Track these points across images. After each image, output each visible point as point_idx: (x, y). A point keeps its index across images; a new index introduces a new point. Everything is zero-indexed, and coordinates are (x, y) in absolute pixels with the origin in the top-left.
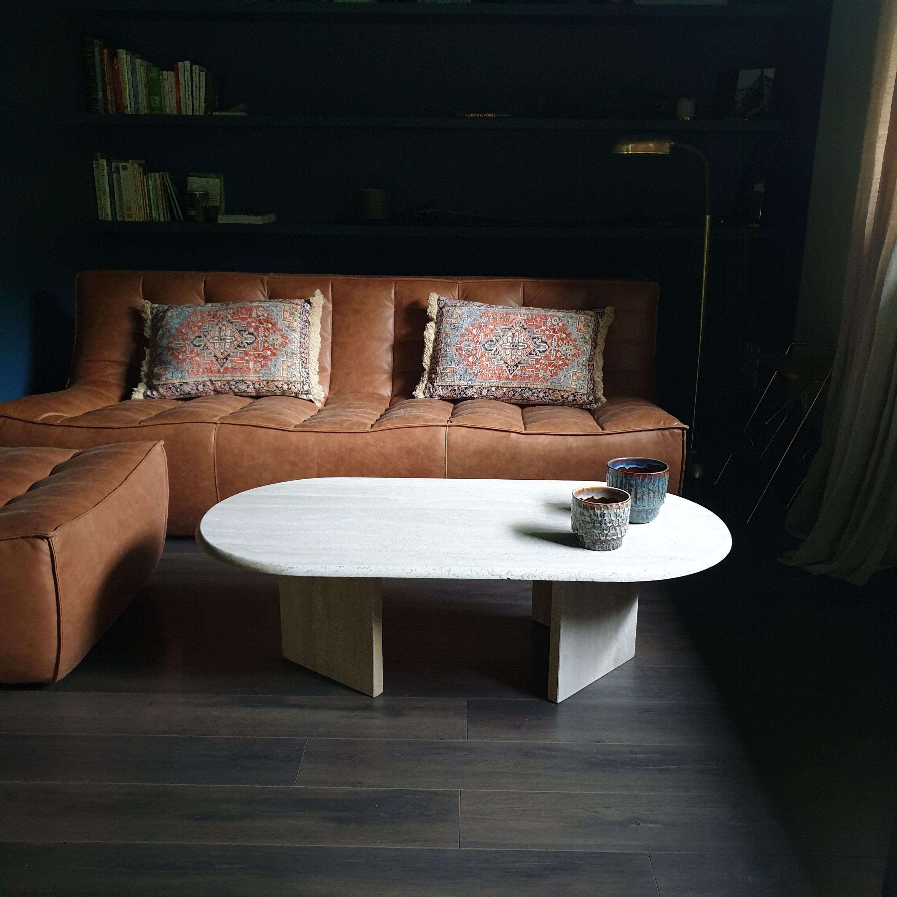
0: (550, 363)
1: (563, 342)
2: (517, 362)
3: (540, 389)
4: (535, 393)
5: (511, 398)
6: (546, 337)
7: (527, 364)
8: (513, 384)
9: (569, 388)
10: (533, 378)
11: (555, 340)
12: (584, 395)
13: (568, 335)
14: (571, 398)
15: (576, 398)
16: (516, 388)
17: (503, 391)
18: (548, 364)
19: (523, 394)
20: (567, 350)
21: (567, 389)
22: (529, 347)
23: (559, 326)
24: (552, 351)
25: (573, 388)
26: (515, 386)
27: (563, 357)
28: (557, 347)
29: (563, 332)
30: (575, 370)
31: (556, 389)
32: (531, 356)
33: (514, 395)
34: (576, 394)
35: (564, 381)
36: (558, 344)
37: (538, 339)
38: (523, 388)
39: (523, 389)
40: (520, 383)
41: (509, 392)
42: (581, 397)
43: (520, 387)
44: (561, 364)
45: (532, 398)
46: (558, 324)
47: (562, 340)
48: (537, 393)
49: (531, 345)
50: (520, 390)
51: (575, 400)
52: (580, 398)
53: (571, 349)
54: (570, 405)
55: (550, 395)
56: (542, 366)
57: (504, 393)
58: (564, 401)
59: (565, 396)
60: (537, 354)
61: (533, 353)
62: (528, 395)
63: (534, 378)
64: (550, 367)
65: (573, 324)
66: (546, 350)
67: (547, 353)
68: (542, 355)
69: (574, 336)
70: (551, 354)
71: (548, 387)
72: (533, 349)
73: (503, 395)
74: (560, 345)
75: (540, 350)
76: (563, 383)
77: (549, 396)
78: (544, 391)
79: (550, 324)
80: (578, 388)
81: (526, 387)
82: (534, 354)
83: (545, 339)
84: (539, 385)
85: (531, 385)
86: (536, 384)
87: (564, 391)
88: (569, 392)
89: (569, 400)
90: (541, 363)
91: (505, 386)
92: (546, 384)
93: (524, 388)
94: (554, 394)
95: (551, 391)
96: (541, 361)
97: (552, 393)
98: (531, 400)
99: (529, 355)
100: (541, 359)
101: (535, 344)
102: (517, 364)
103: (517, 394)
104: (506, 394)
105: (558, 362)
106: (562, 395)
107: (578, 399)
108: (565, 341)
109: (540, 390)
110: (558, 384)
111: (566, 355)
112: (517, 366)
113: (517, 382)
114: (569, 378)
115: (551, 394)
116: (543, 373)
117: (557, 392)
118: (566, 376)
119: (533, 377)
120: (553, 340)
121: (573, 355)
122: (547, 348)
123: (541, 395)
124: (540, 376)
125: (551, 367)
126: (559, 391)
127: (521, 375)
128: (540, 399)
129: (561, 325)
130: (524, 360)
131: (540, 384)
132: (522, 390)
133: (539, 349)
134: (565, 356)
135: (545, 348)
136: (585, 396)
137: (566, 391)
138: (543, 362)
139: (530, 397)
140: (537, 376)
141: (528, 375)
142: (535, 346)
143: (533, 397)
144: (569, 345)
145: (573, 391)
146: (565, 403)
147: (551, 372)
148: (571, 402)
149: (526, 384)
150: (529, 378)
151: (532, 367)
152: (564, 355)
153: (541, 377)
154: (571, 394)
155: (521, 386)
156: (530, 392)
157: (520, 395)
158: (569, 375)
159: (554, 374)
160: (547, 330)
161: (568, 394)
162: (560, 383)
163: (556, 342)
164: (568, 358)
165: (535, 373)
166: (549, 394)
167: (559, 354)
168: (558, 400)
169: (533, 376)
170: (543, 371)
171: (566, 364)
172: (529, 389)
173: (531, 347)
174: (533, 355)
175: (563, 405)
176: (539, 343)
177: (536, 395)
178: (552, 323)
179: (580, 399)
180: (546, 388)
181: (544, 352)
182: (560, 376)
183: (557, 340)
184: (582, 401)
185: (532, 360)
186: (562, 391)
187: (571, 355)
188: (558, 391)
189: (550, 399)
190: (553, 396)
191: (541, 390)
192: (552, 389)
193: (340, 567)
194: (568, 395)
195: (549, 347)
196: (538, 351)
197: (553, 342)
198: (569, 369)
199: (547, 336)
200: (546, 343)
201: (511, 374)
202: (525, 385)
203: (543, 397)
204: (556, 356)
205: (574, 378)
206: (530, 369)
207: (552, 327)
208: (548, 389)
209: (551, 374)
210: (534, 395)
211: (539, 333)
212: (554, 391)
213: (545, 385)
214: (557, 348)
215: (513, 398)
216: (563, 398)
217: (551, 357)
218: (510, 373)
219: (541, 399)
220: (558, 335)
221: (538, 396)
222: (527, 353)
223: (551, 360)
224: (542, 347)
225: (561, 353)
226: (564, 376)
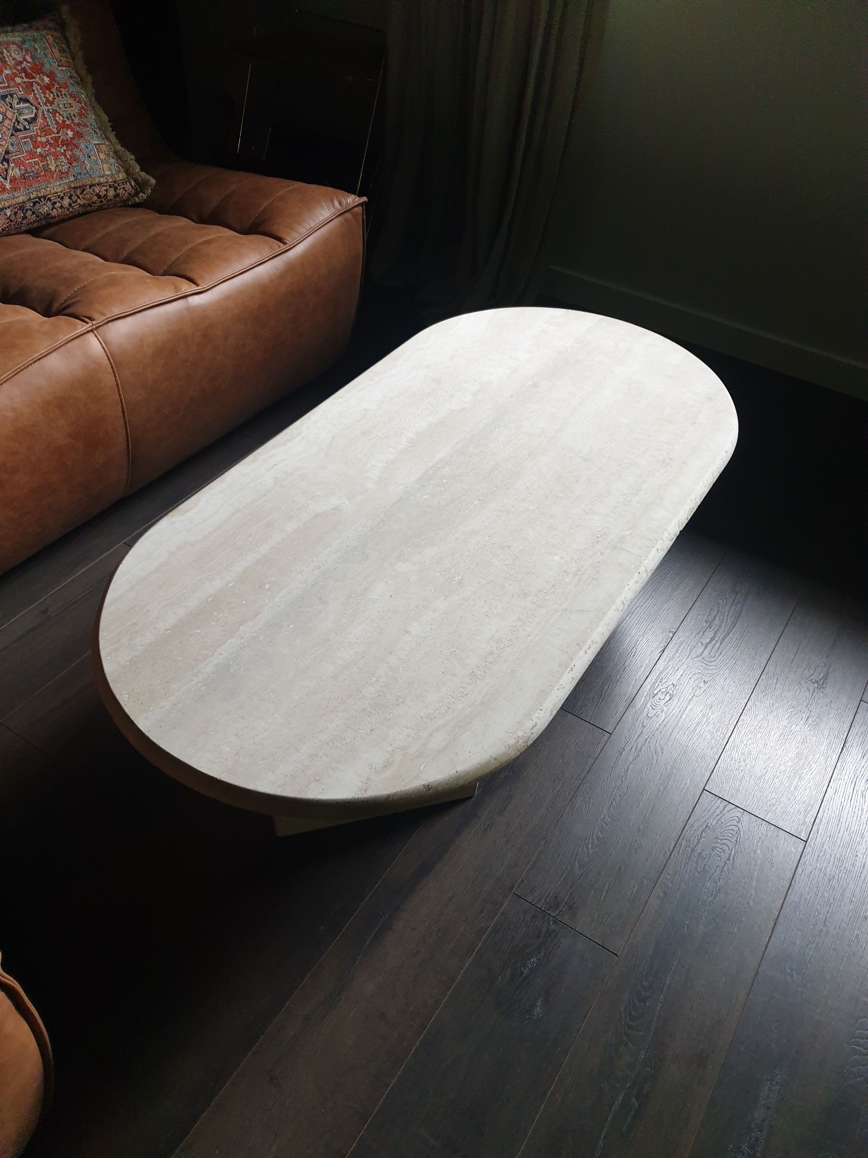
0: (56, 139)
1: (53, 93)
2: (4, 153)
3: (61, 192)
4: (56, 203)
5: (21, 223)
6: (21, 89)
7: (20, 151)
8: (16, 198)
9: (103, 176)
10: (43, 176)
11: (38, 91)
12: (126, 183)
13: (51, 75)
14: (111, 193)
15: (118, 191)
16: (24, 202)
17: (6, 215)
18: (52, 142)
19: (39, 209)
20: (66, 108)
21: (102, 180)
22: (7, 117)
23: (28, 62)
24: (46, 116)
25: (108, 175)
26: (21, 199)
27: (68, 122)
28: (49, 105)
29: (42, 73)
30: (96, 142)
31: (85, 186)
32: (21, 135)
33: (25, 217)
34: (116, 185)
35: (91, 168)
36: (47, 99)
37: (12, 95)
38: (35, 200)
39: (37, 202)
40: (27, 191)
41: (15, 214)
42: (124, 186)
43: (30, 199)
44: (71, 136)
45: (54, 213)
46: (25, 60)
47: (48, 87)
48: (59, 202)
49: (6, 111)
50: (32, 204)
51: (117, 196)
52: (124, 188)
53: (70, 104)
54: (111, 206)
55: (79, 197)
56: (46, 149)
57: (9, 218)
58: (101, 202)
59: (102, 193)
60: (27, 127)
61: (18, 127)
62: (46, 209)
63: (45, 176)
64: (58, 146)
65: (46, 53)
66: (36, 115)
67: (40, 120)
68: (35, 128)
69: (59, 76)
70: (47, 122)
71: (73, 186)
72: (15, 118)
73: (8, 223)
74: (51, 99)
75: (27, 117)
76: (92, 171)
77: (79, 200)
78: (69, 195)
79: (13, 62)
80: (114, 172)
81: (39, 195)
82: (23, 130)
83: (21, 93)
84: (56, 187)
85: (45, 189)
86: (52, 185)
87: (98, 185)
88: (105, 184)
89: (109, 198)
90: (41, 142)
91: (7, 204)
92: (67, 181)
93: (37, 200)
94: (85, 195)
95: (78, 192)
96: (39, 139)
97: (81, 194)
98: (52, 218)
99: (14, 133)
100: (38, 136)
101: (11, 107)
102: (6, 157)
103: (30, 212)
104: (13, 219)
105: (67, 134)
106: (98, 192)
107: (120, 192)
108: (54, 90)
109: (62, 194)
110: (85, 174)
111: (69, 116)
112: (7, 161)
113: (22, 190)
114: (95, 158)
115: (81, 196)
116: (53, 161)
117: (88, 190)
118: (90, 157)
119: (42, 174)
120: (36, 92)
121: (80, 115)
122: (35, 111)
123: (66, 202)
124: (53, 169)
125: (60, 146)
126: (91, 186)
127: (23, 177)
128: (66, 210)
129: (29, 59)
130: (12, 145)
131: (58, 183)
132: (35, 204)
133: (25, 117)
134: (70, 119)
135: (32, 112)
136: (128, 183)
137: (101, 183)
138: (44, 140)
139: (51, 211)
140: (47, 169)
141: (33, 172)
142: (14, 113)
143: (54, 210)
144: (64, 96)
145: (110, 180)
146: (104, 204)
147: (65, 156)
148: (111, 200)
149: (37, 191)
150: (37, 177)
151: (32, 154)
152: (68, 119)
153: (55, 170)
154: (110, 187)
155: (32, 197)
156: (49, 203)
157: (34, 213)
158: (92, 153)
159: (71, 158)
160: (15, 75)
161: (105, 188)
162: (87, 172)
163: (42, 95)
164: (75, 122)
165: (41, 164)
166: (76, 195)
167: (60, 119)
168: (93, 203)
169: (42, 171)
170: (53, 158)
171: (78, 135)
172: (44, 197)
173: (9, 114)
174: (20, 130)
175: (100, 209)
176: (18, 104)
177: (58, 205)
178: (14, 59)
179: (124, 192)
180: (70, 188)
181: (34, 119)
182: (82, 160)
183: (41, 91)
184: (126, 194)
185: (26, 140)
186: (94, 185)
187: (76, 115)
188: (88, 187)
189: (80, 206)
190: (84, 199)
191: (64, 194)
192: (80, 187)
193: (572, 669)
194: (106, 191)
195: (37, 109)
196: (23, 119)
197: (37, 96)
198: (88, 143)
199: (22, 87)
200: (26, 101)
201: (6, 179)
202: (35, 193)
203: (70, 205)
204: (57, 123)
205: (102, 156)
206: (31, 161)
207: (19, 68)
208: (74, 188)
209: (68, 159)
210: (56, 206)
211: (6, 85)
212: (84, 190)
213: (66, 183)
214: (50, 108)
215: (24, 222)
216: (99, 196)
217: (51, 127)
218: (3, 178)
219: (68, 209)
220: (37, 80)
221: (62, 207)
222: (9, 129)
223: (54, 133)
224: (26, 111)
225: (59, 113)
226: (86, 157)
